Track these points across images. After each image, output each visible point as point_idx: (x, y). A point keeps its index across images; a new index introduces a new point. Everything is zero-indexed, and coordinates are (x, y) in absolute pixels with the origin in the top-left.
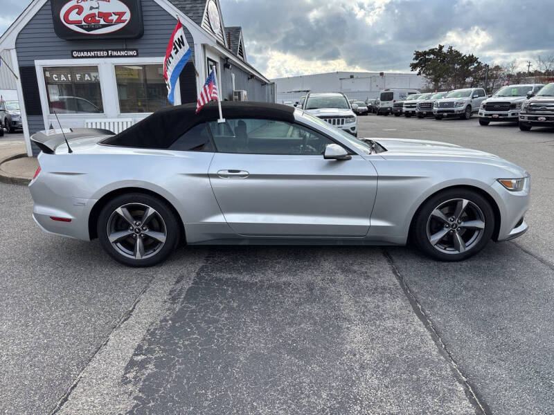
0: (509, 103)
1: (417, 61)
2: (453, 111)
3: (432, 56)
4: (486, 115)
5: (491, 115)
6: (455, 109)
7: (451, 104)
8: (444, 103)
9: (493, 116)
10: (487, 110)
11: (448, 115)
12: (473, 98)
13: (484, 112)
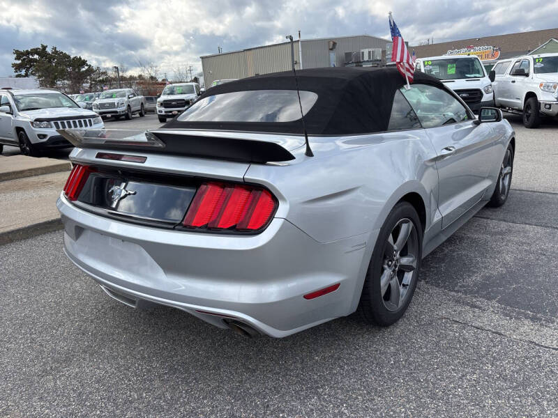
0: (183, 100)
1: (20, 61)
2: (116, 112)
3: (36, 57)
4: (165, 112)
5: (171, 112)
6: (118, 110)
7: (112, 105)
8: (105, 104)
9: (173, 112)
10: (165, 107)
11: (112, 116)
12: (130, 98)
13: (163, 109)
